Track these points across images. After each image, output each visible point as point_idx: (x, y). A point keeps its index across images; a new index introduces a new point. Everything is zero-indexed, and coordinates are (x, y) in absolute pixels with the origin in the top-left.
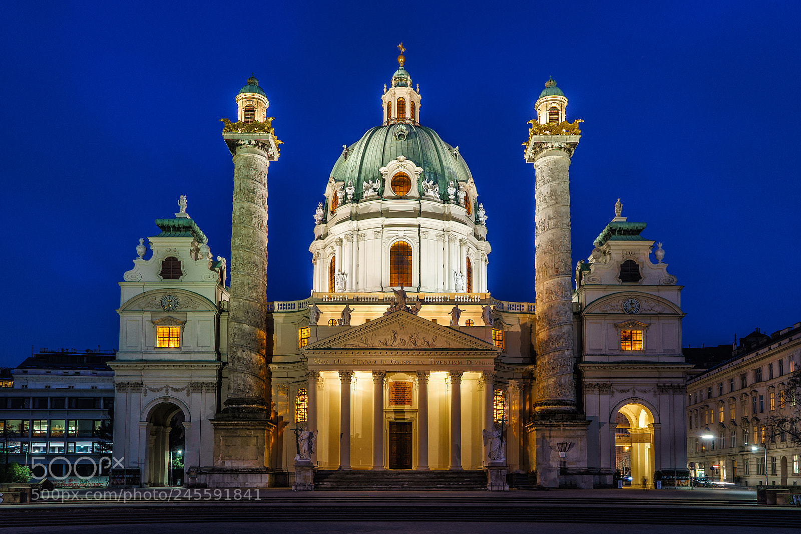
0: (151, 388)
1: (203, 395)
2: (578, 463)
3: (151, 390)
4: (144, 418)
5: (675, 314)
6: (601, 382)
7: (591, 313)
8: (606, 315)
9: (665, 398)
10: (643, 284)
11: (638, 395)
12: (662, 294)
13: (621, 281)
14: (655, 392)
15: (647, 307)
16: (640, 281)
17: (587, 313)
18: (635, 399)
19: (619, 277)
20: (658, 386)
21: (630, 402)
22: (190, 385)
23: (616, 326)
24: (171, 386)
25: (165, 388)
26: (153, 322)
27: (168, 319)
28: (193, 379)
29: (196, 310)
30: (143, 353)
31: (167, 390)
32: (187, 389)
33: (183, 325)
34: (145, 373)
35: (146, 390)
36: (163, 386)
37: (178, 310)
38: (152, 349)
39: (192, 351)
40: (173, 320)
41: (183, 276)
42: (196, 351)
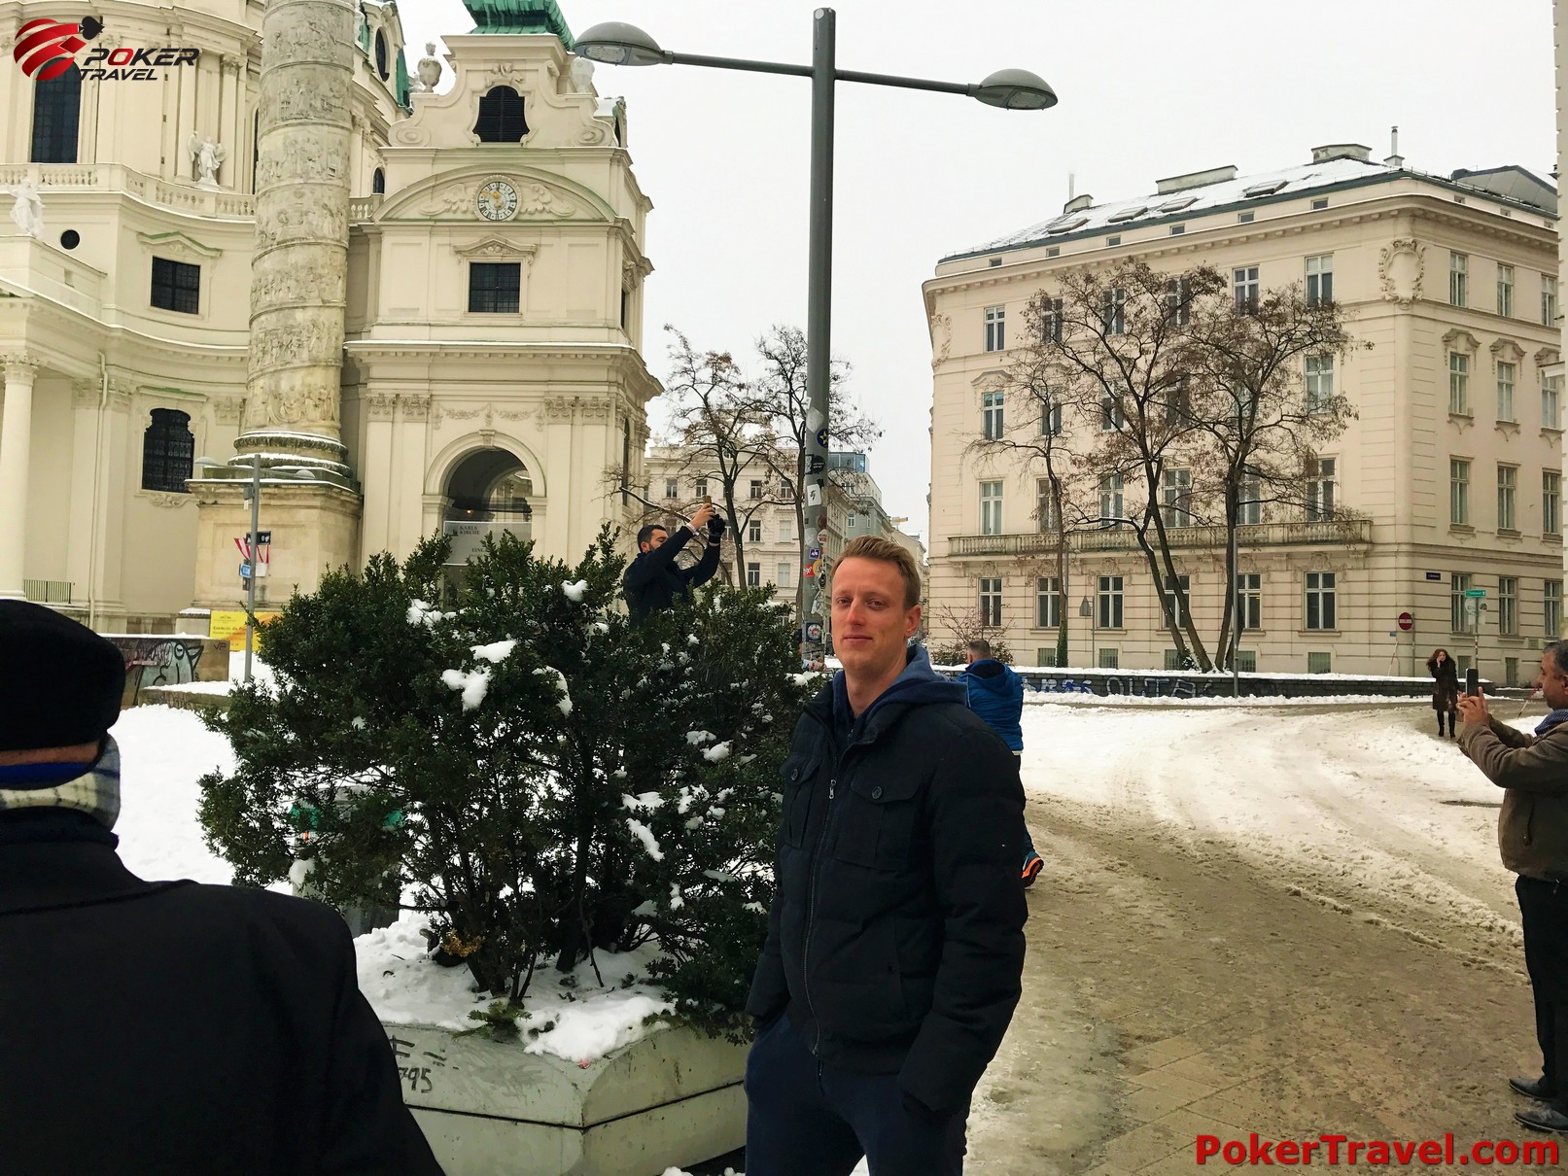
5: (601, 220)
6: (407, 389)
7: (397, 220)
8: (432, 224)
9: (560, 432)
10: (529, 146)
11: (499, 424)
12: (574, 171)
13: (477, 138)
14: (540, 417)
15: (533, 201)
16: (524, 138)
17: (384, 219)
18: (488, 435)
19: (475, 131)
20: (549, 404)
21: (478, 443)
23: (458, 251)
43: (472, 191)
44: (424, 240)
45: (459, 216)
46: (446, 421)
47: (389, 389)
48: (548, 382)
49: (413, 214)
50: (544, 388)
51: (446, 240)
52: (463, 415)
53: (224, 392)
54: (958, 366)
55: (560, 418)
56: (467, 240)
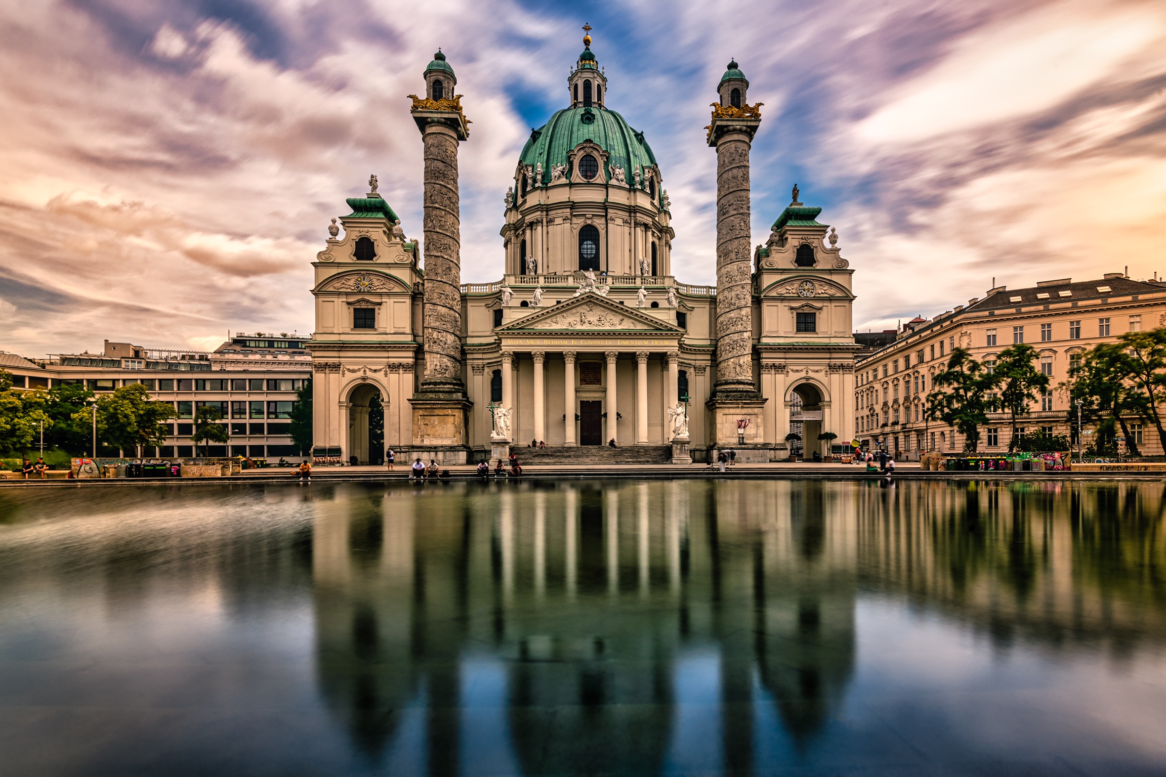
1: (401, 375)
2: (755, 439)
3: (349, 370)
4: (343, 399)
5: (846, 297)
6: (777, 362)
7: (768, 296)
8: (782, 299)
9: (835, 377)
10: (818, 268)
11: (811, 374)
12: (835, 278)
13: (796, 265)
14: (827, 372)
15: (821, 290)
16: (813, 265)
17: (764, 296)
18: (808, 379)
19: (795, 262)
20: (830, 366)
21: (804, 381)
22: (387, 367)
23: (792, 308)
24: (369, 367)
25: (363, 369)
26: (349, 303)
27: (363, 300)
28: (390, 359)
29: (391, 291)
30: (340, 334)
31: (365, 371)
32: (384, 370)
33: (379, 306)
34: (342, 354)
35: (344, 372)
36: (361, 367)
37: (373, 291)
38: (348, 330)
39: (388, 332)
40: (368, 301)
41: (377, 257)
42: (392, 332)
43: (796, 286)
44: (779, 304)
45: (792, 295)
46: (791, 373)
47: (770, 362)
48: (830, 359)
49: (774, 294)
50: (829, 360)
51: (787, 304)
52: (797, 371)
53: (698, 363)
54: (976, 351)
55: (835, 373)
56: (795, 304)
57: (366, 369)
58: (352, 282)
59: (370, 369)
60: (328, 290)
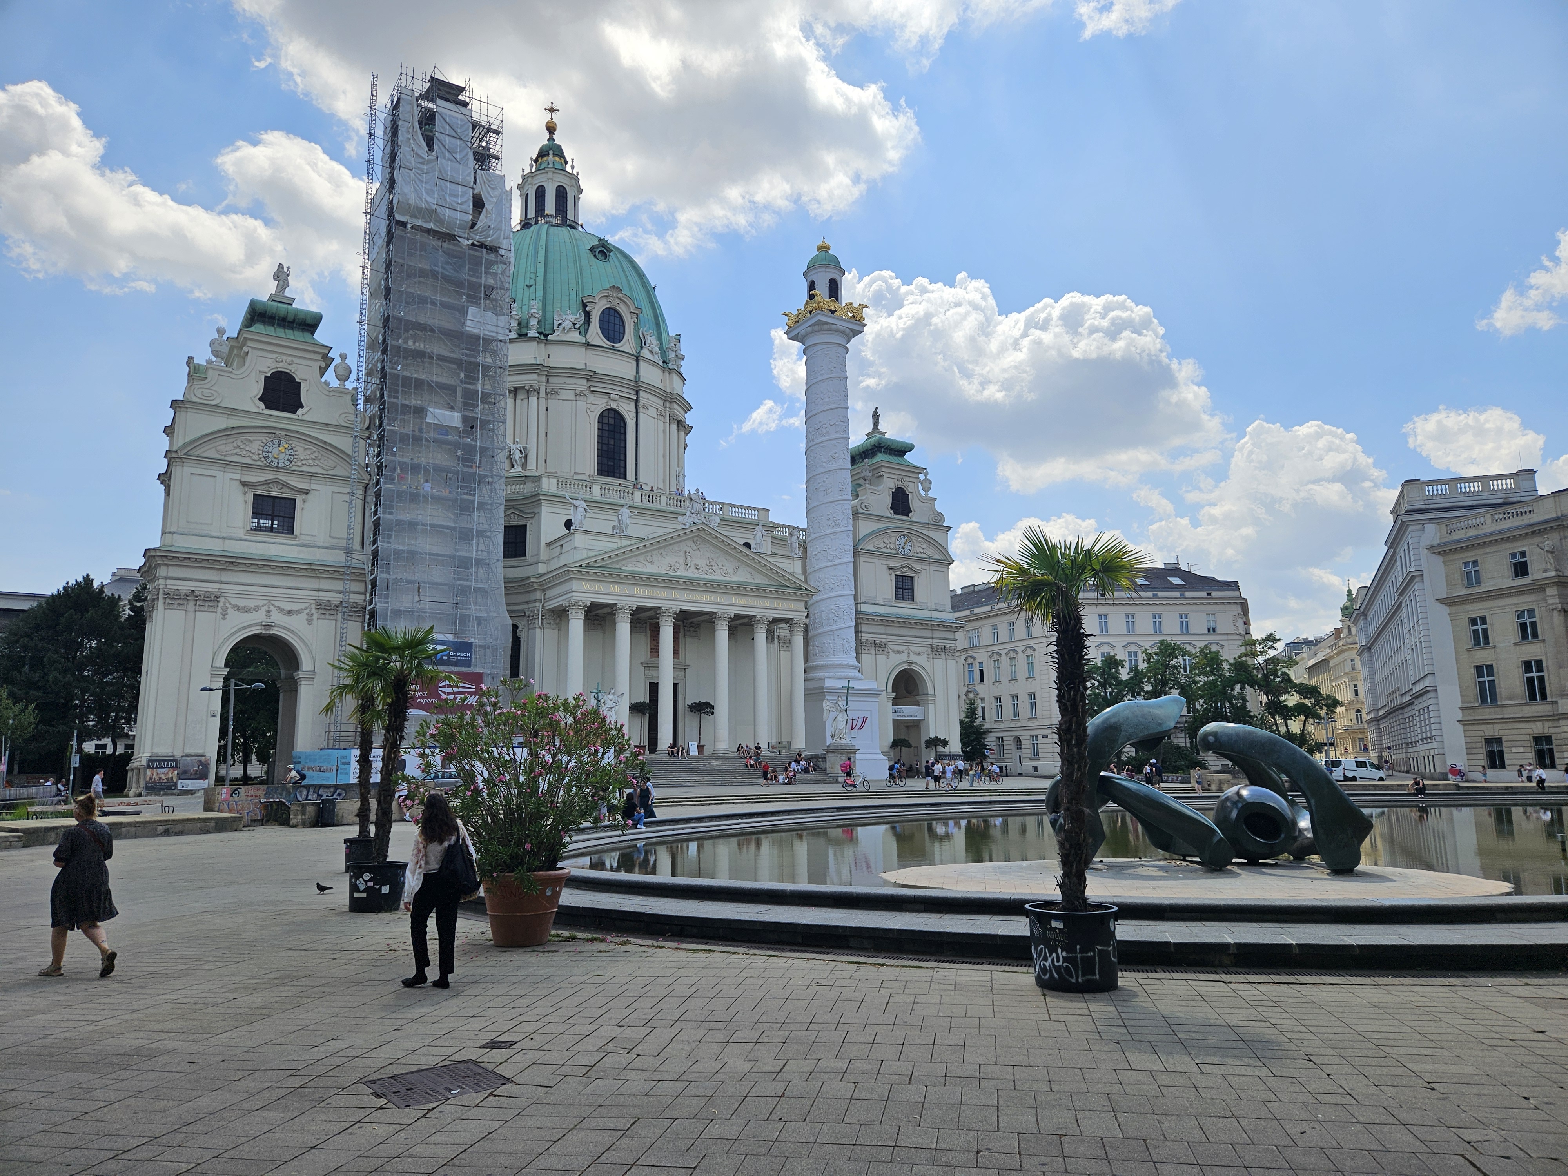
0: (237, 606)
1: (340, 624)
3: (237, 608)
4: (221, 661)
5: (944, 559)
6: (879, 638)
7: (867, 549)
8: (878, 553)
9: (939, 663)
10: (914, 519)
11: (913, 658)
12: (932, 534)
13: (892, 512)
14: (930, 655)
15: (920, 548)
16: (910, 515)
17: (863, 549)
18: (910, 663)
19: (891, 508)
20: (932, 647)
21: (904, 667)
22: (314, 606)
23: (890, 568)
24: (277, 604)
25: (266, 608)
26: (244, 484)
27: (276, 482)
28: (321, 593)
29: (329, 472)
30: (224, 538)
31: (269, 611)
32: (307, 611)
33: (304, 496)
34: (226, 576)
35: (225, 610)
36: (260, 603)
37: (294, 468)
38: (241, 534)
39: (318, 544)
40: (285, 485)
41: (305, 410)
42: (327, 545)
43: (893, 539)
44: (876, 561)
45: (889, 551)
46: (891, 653)
47: (871, 638)
48: (932, 638)
49: (870, 547)
50: (930, 641)
51: (884, 562)
52: (898, 652)
55: (938, 656)
56: (893, 564)
57: (272, 608)
58: (255, 447)
59: (279, 608)
60: (204, 455)
